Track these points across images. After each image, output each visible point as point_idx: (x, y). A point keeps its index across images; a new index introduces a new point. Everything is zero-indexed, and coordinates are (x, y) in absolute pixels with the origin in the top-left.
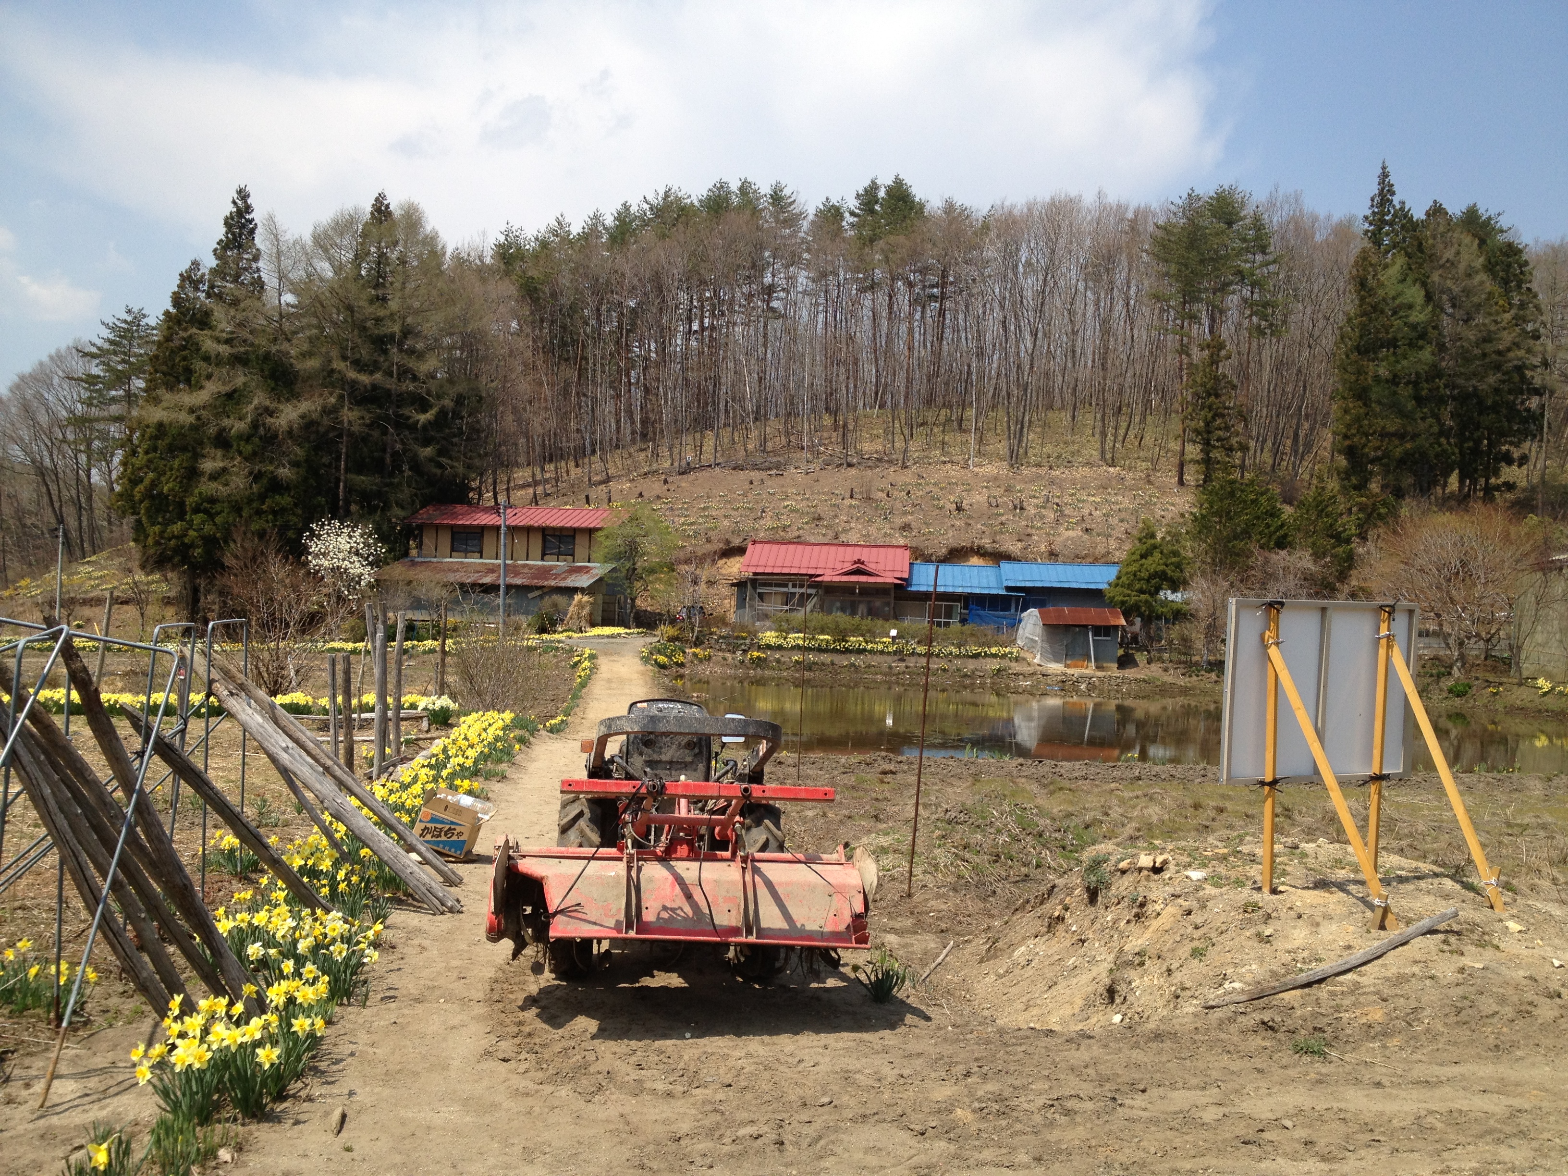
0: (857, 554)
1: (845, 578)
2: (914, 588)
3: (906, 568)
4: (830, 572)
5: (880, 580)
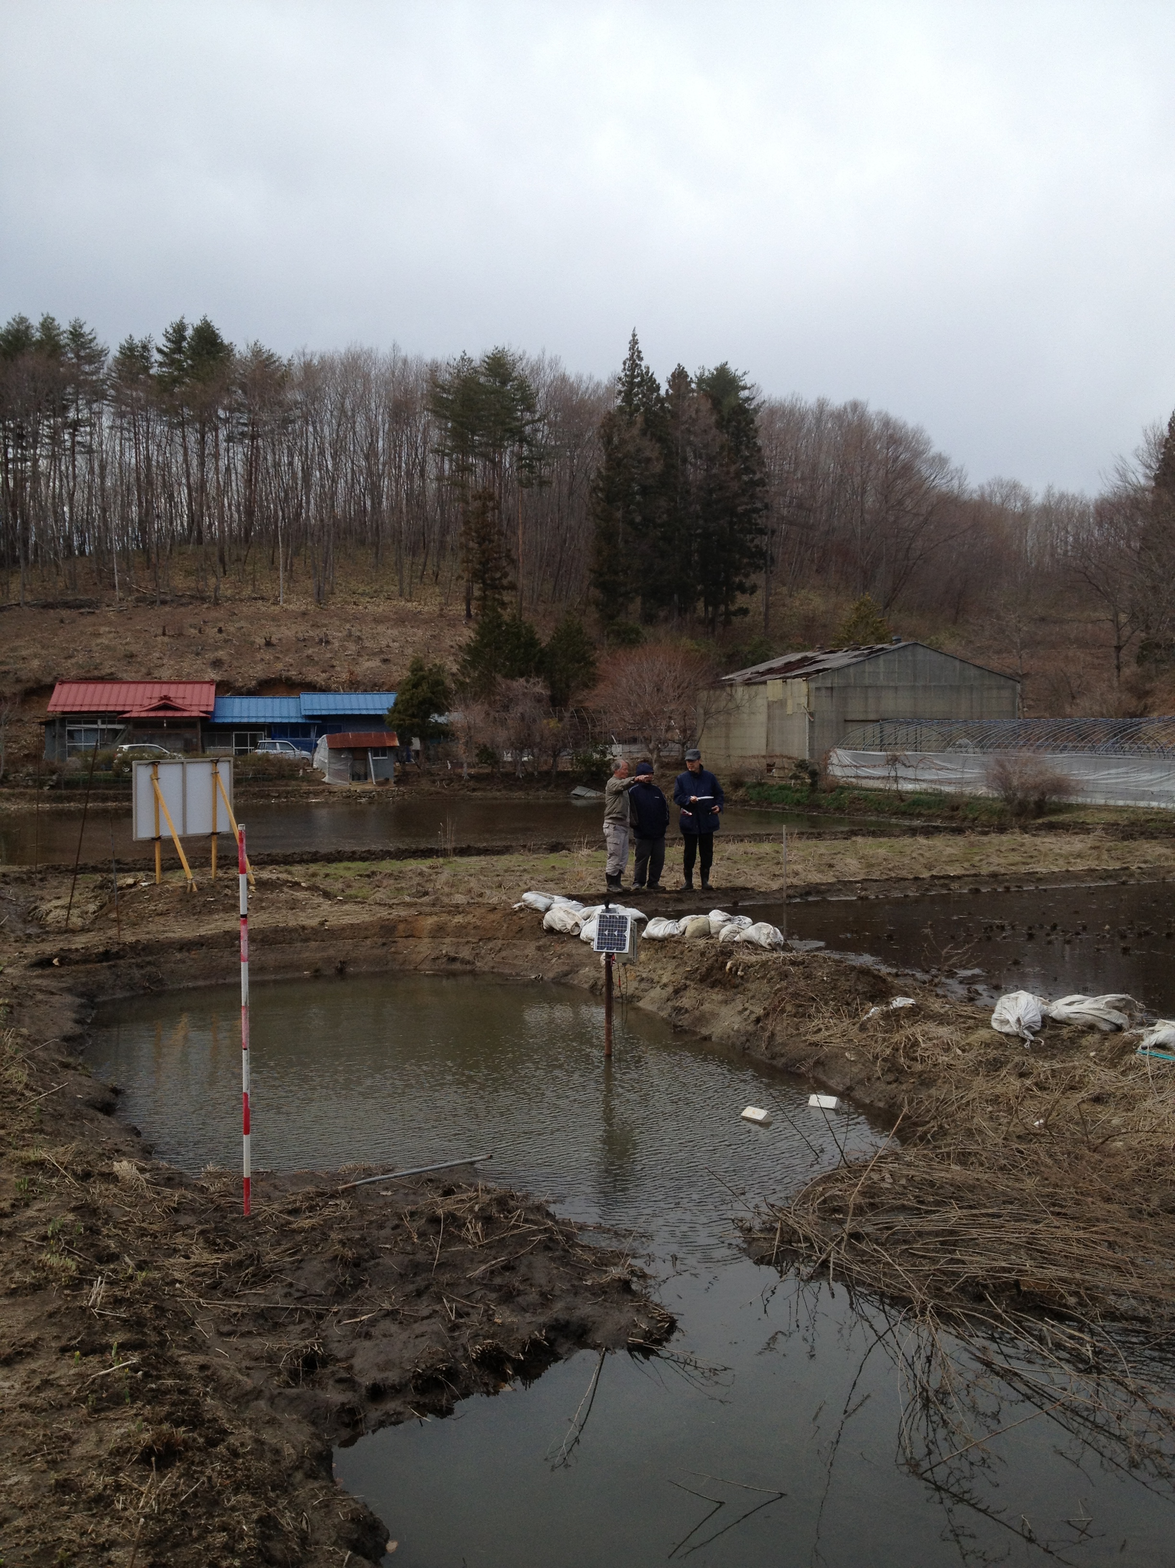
0: (165, 690)
1: (152, 714)
2: (219, 720)
3: (212, 702)
4: (138, 708)
5: (186, 714)
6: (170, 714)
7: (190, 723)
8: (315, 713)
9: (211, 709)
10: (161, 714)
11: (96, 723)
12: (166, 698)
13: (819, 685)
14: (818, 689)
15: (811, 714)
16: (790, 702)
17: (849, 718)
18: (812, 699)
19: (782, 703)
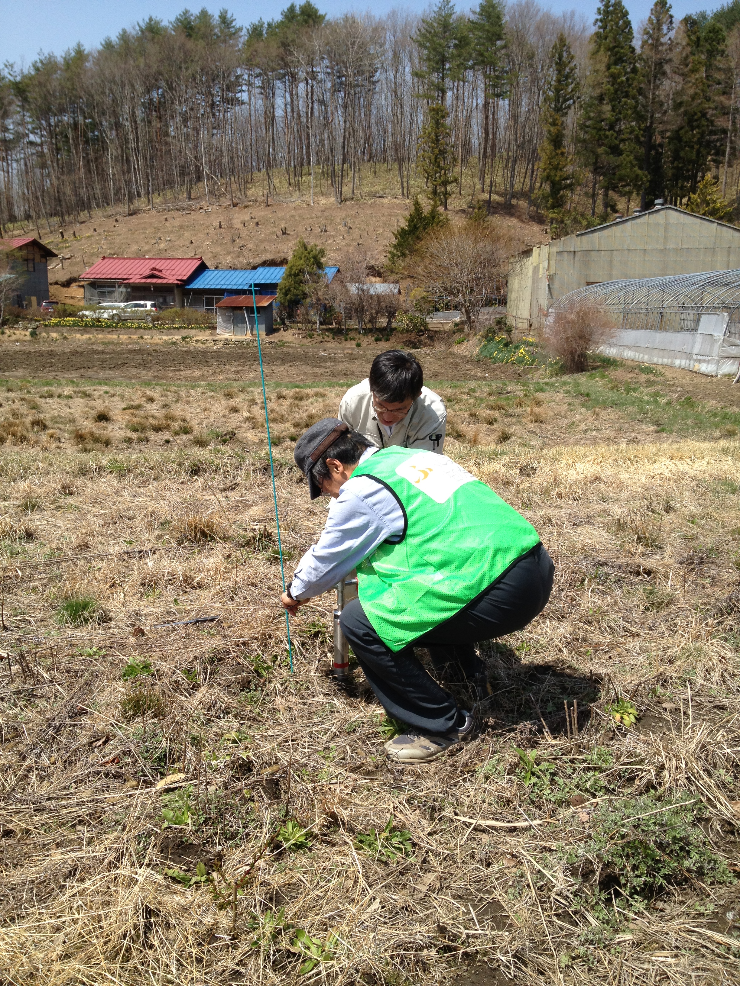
1: (143, 281)
2: (192, 286)
3: (190, 273)
4: (138, 277)
5: (165, 281)
6: (154, 281)
7: (169, 288)
8: (258, 282)
9: (185, 278)
10: (149, 281)
11: (114, 287)
12: (154, 269)
14: (560, 253)
15: (551, 277)
16: (541, 266)
17: (592, 280)
18: (552, 262)
19: (538, 268)
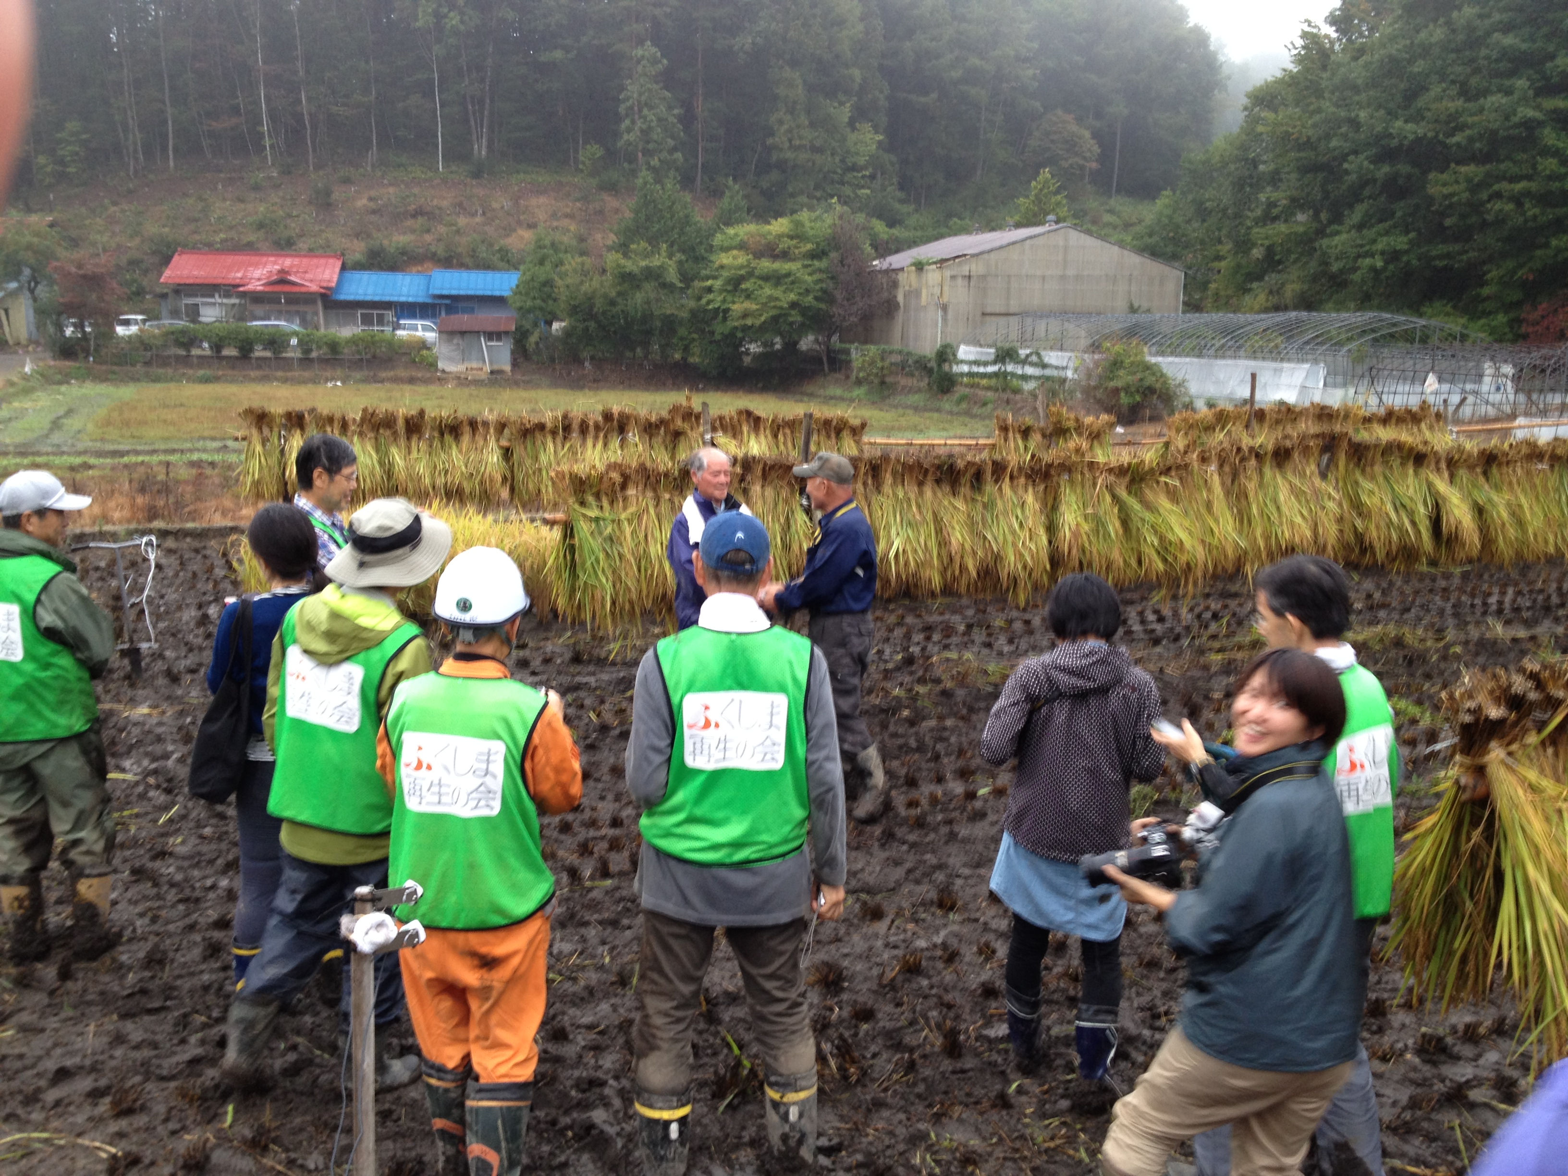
0: (280, 264)
1: (267, 288)
2: (342, 297)
3: (335, 278)
4: (254, 282)
5: (305, 290)
6: (287, 288)
7: (308, 299)
8: (445, 292)
9: (333, 285)
10: (278, 288)
11: (213, 296)
12: (282, 272)
13: (954, 273)
14: (953, 277)
15: (944, 308)
16: (924, 292)
17: (989, 310)
18: (946, 289)
19: (917, 293)
